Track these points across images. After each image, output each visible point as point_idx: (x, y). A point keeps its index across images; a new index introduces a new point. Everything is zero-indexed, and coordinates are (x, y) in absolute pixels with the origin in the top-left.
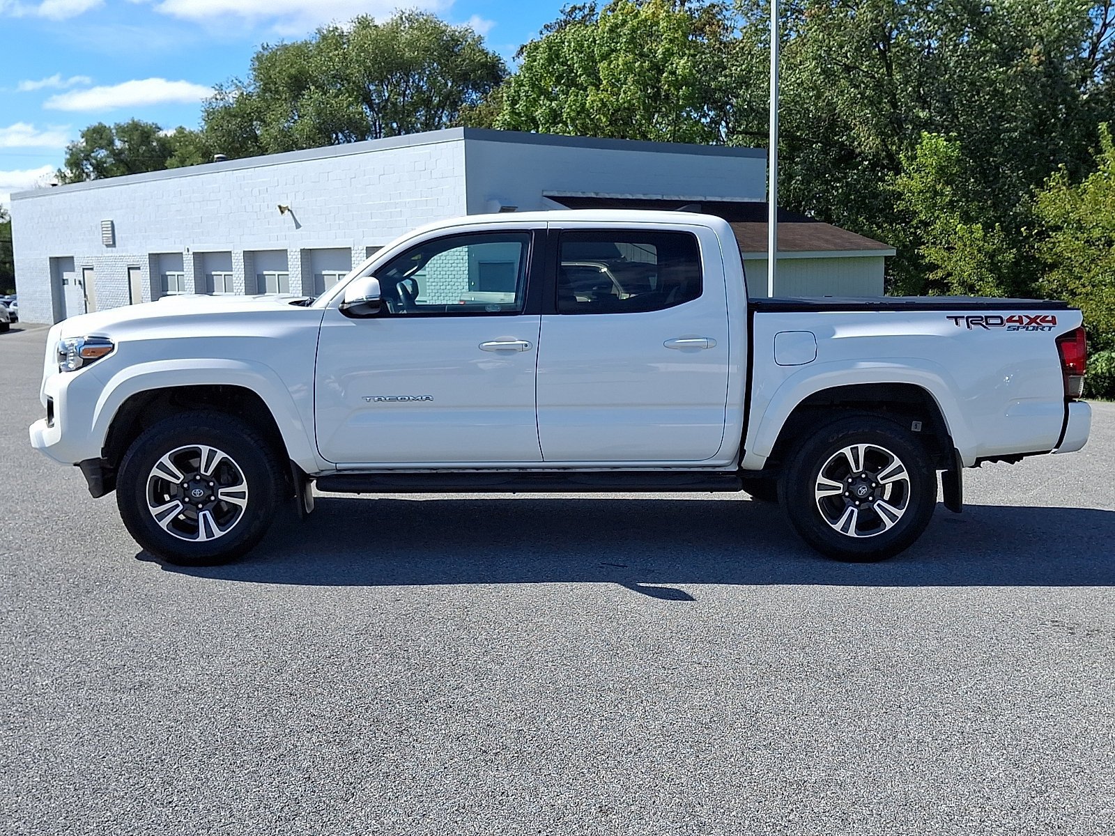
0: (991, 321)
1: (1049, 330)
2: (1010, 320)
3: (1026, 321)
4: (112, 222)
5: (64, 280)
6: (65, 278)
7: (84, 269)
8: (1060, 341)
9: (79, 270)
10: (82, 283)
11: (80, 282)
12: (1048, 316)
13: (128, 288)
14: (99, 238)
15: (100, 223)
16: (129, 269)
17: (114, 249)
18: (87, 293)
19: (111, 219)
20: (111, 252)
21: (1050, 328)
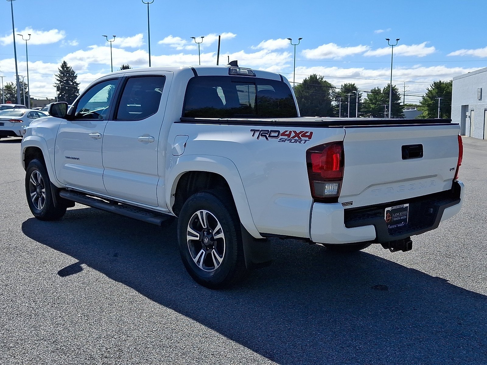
0: (273, 134)
1: (305, 143)
2: (283, 134)
3: (293, 134)
4: (481, 89)
5: (466, 116)
6: (467, 115)
7: (471, 111)
8: (309, 153)
9: (469, 111)
10: (470, 117)
11: (469, 116)
12: (307, 132)
13: (484, 119)
14: (477, 96)
15: (477, 89)
16: (485, 110)
17: (481, 101)
18: (471, 122)
19: (481, 87)
20: (480, 103)
21: (306, 141)
